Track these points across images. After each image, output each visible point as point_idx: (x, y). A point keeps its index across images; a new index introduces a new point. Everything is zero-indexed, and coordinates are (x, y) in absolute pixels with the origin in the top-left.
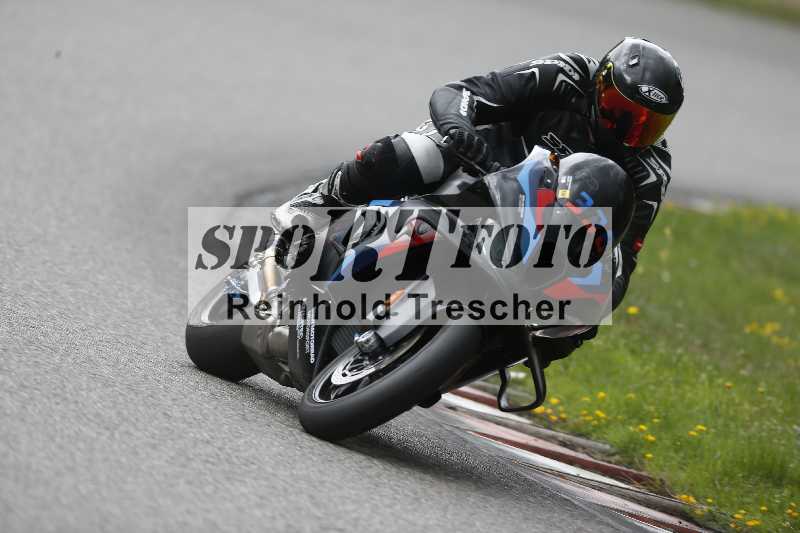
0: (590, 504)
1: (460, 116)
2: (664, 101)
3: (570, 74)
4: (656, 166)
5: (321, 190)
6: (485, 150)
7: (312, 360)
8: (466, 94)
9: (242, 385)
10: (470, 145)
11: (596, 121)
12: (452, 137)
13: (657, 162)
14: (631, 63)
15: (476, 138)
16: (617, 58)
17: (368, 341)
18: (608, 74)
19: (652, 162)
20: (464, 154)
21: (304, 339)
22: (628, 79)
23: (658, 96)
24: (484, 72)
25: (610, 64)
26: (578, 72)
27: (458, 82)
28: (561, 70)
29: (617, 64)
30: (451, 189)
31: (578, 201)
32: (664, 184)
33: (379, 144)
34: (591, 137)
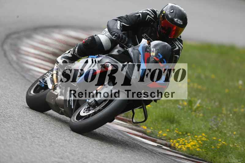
0: (115, 129)
1: (118, 29)
2: (182, 24)
3: (151, 15)
5: (71, 52)
6: (127, 40)
7: (73, 107)
8: (119, 22)
10: (122, 39)
11: (160, 30)
12: (116, 36)
13: (179, 43)
14: (171, 12)
15: (124, 36)
16: (166, 10)
17: (92, 102)
18: (164, 15)
19: (177, 43)
20: (120, 41)
21: (69, 100)
22: (170, 17)
23: (180, 22)
24: (124, 15)
25: (164, 12)
26: (154, 15)
27: (116, 18)
28: (148, 14)
29: (166, 12)
30: (115, 52)
31: (157, 56)
32: (181, 50)
33: (90, 38)
34: (158, 35)
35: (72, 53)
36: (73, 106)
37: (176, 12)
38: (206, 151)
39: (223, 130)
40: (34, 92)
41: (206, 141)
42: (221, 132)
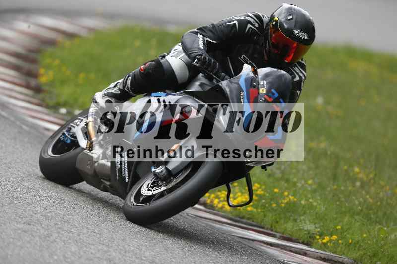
1: (200, 49)
2: (306, 38)
3: (254, 24)
4: (298, 72)
5: (118, 86)
6: (217, 67)
7: (127, 180)
8: (200, 36)
9: (71, 188)
10: (210, 64)
11: (270, 50)
12: (199, 60)
13: (299, 69)
14: (289, 18)
15: (213, 60)
17: (162, 172)
18: (276, 24)
19: (296, 69)
20: (207, 69)
21: (121, 168)
22: (286, 26)
23: (303, 35)
25: (276, 19)
26: (257, 23)
27: (195, 30)
28: (249, 22)
29: (281, 18)
30: (196, 87)
31: (270, 94)
32: (303, 80)
33: (153, 63)
34: (265, 57)
35: (121, 88)
36: (126, 178)
37: (296, 18)
38: (263, 212)
39: (291, 177)
40: (53, 151)
41: (264, 195)
42: (287, 181)
